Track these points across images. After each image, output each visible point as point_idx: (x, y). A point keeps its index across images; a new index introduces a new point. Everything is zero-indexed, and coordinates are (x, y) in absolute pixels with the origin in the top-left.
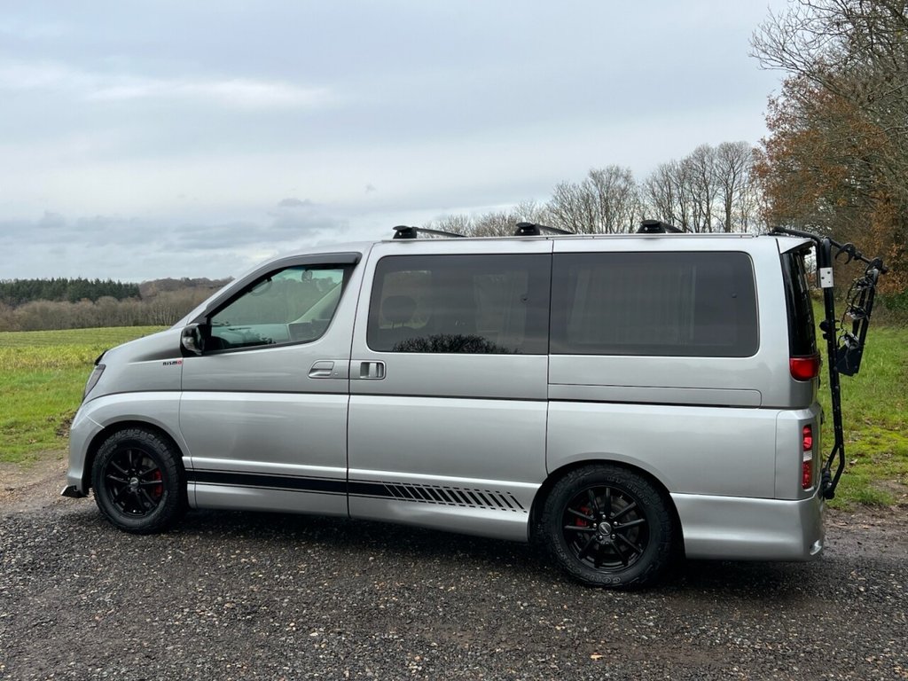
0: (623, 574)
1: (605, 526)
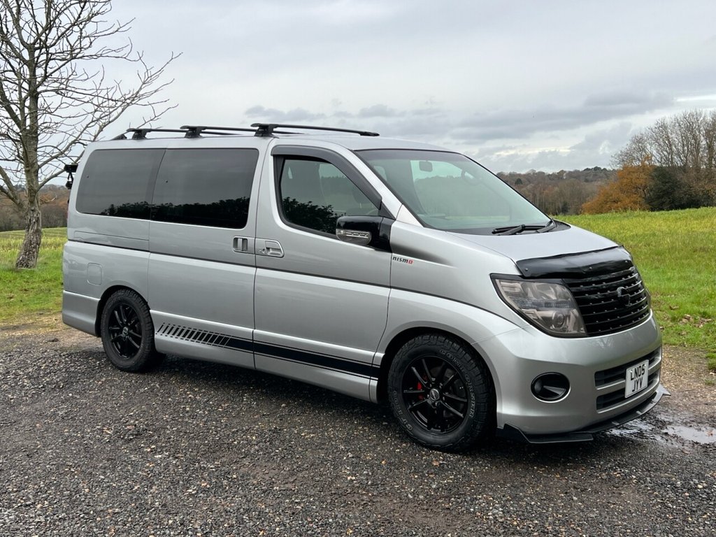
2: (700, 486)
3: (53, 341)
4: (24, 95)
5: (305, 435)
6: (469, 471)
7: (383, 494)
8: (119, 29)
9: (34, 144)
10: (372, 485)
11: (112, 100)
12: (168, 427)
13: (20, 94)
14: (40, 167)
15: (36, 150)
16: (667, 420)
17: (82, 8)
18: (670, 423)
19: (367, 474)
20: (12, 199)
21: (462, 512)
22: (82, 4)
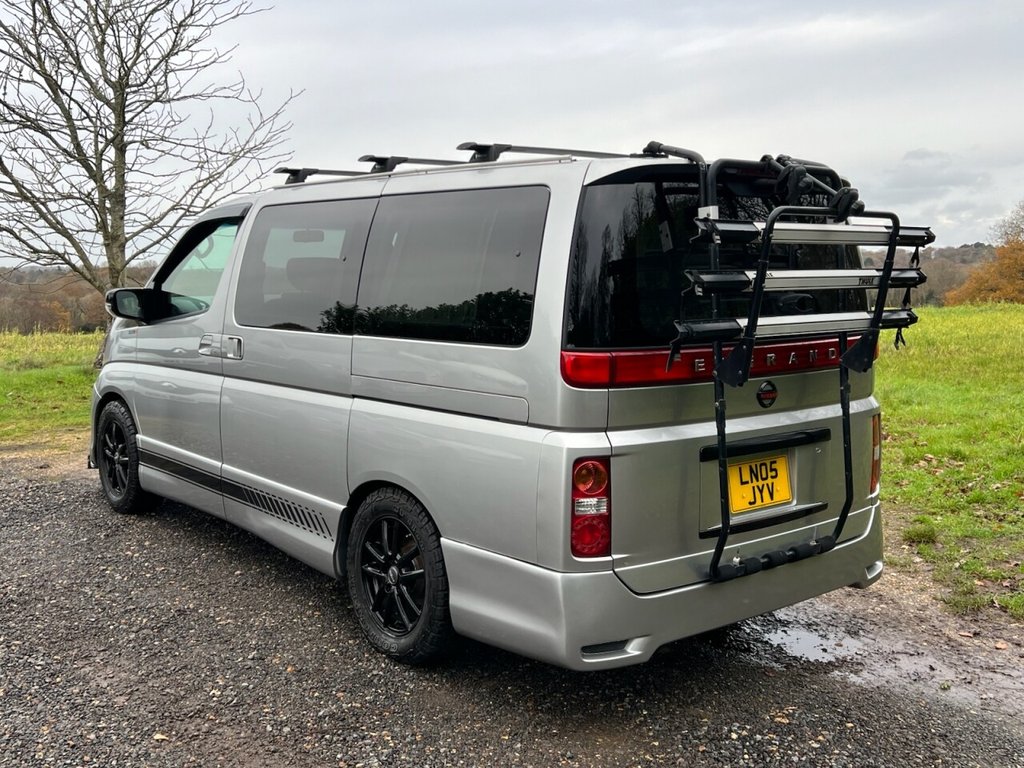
0: (403, 641)
1: (393, 572)
2: (734, 736)
3: (41, 468)
4: (101, 146)
5: (220, 620)
6: (405, 688)
7: (237, 721)
8: (216, 59)
9: (119, 211)
10: (235, 705)
11: (221, 153)
12: (46, 598)
13: (96, 146)
14: (127, 240)
15: (122, 218)
16: (786, 618)
17: (177, 34)
18: (785, 624)
19: (247, 688)
20: (90, 281)
21: (323, 759)
22: (175, 30)
